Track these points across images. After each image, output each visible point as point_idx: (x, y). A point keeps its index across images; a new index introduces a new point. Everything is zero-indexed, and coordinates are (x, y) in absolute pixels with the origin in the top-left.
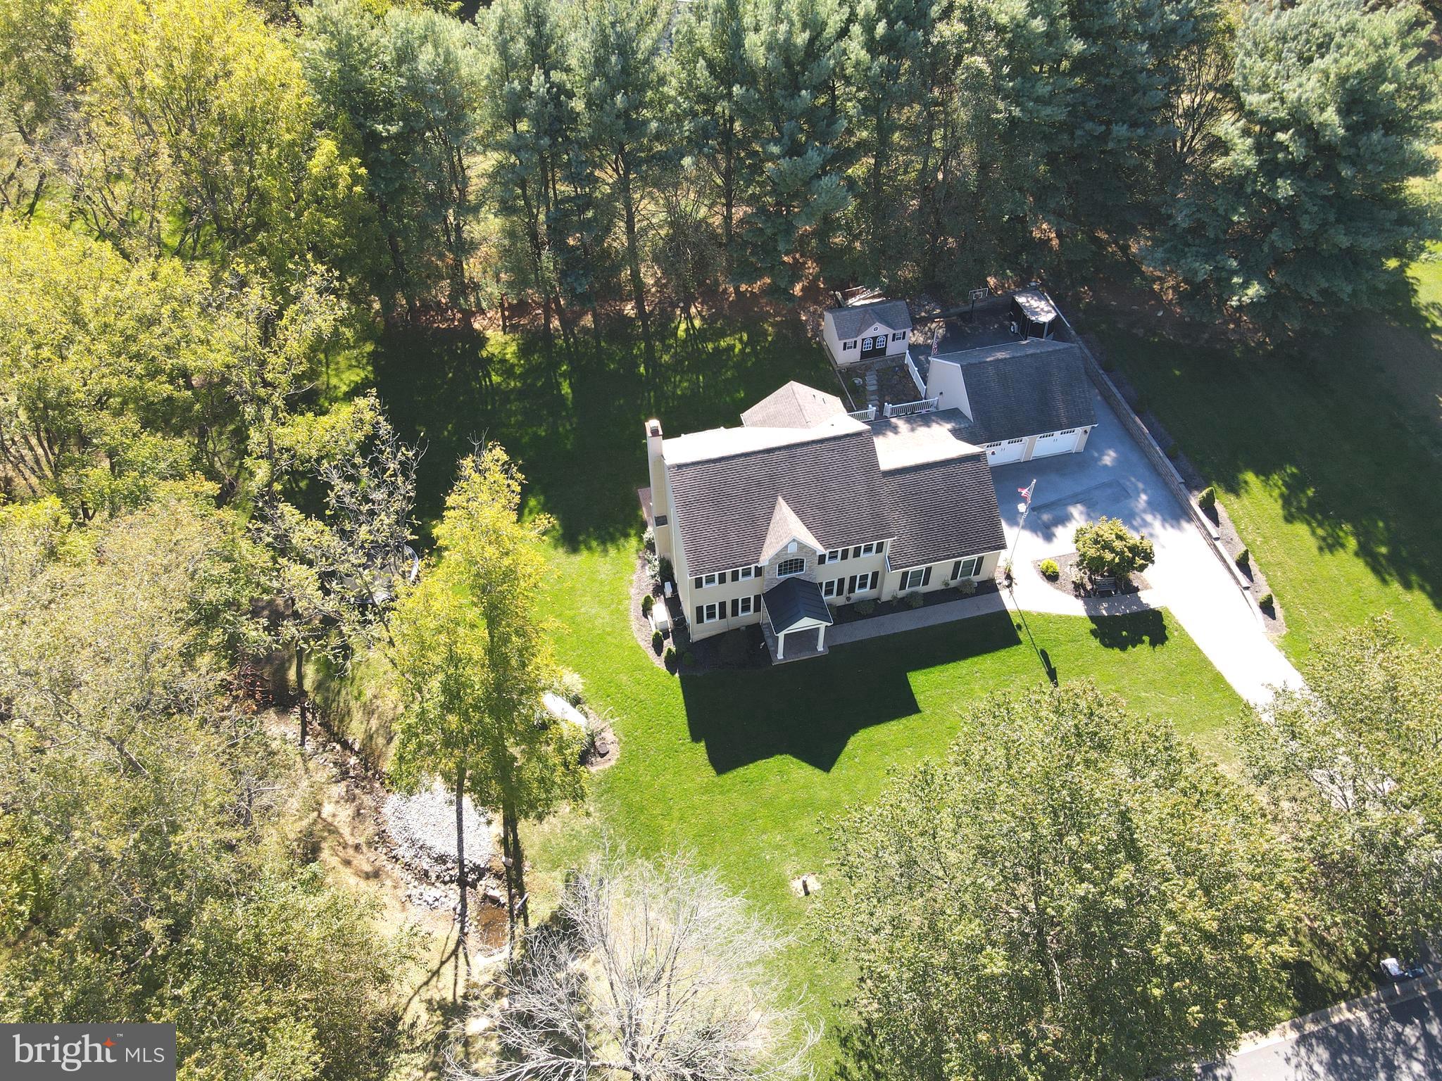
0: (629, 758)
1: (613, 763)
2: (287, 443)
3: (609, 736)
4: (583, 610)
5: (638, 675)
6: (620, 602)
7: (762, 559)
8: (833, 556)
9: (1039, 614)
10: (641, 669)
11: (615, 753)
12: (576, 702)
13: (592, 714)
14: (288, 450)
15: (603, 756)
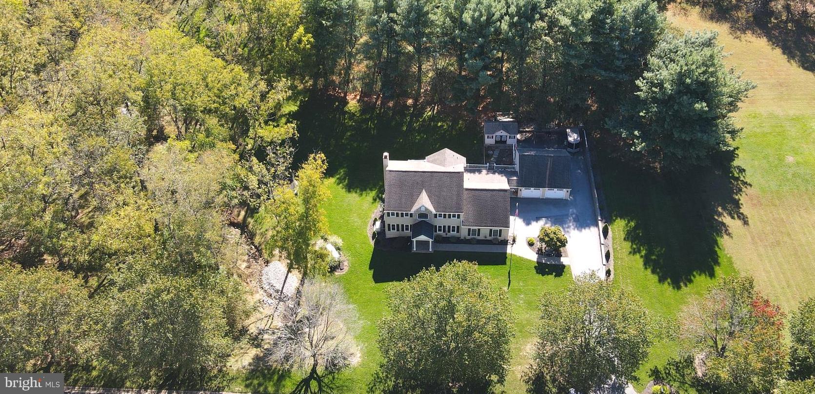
0: (351, 272)
1: (344, 273)
2: (261, 135)
3: (346, 263)
4: (352, 219)
5: (363, 245)
6: (367, 219)
7: (412, 210)
8: (440, 215)
9: (520, 257)
10: (365, 243)
11: (346, 269)
12: (338, 249)
13: (342, 255)
14: (261, 138)
15: (341, 269)
